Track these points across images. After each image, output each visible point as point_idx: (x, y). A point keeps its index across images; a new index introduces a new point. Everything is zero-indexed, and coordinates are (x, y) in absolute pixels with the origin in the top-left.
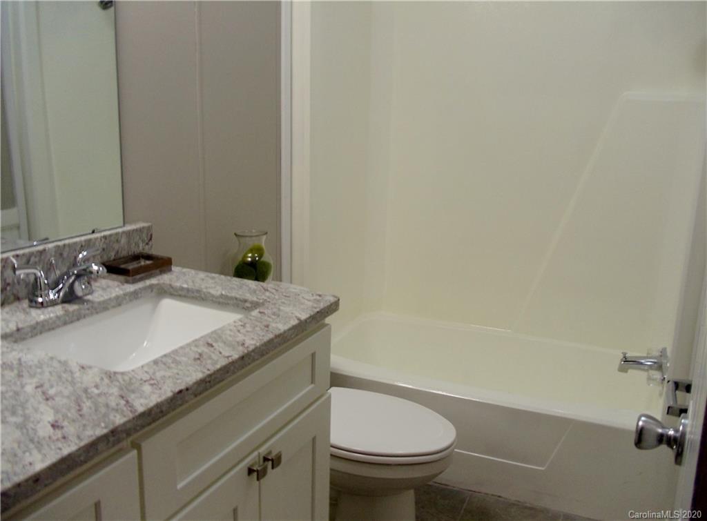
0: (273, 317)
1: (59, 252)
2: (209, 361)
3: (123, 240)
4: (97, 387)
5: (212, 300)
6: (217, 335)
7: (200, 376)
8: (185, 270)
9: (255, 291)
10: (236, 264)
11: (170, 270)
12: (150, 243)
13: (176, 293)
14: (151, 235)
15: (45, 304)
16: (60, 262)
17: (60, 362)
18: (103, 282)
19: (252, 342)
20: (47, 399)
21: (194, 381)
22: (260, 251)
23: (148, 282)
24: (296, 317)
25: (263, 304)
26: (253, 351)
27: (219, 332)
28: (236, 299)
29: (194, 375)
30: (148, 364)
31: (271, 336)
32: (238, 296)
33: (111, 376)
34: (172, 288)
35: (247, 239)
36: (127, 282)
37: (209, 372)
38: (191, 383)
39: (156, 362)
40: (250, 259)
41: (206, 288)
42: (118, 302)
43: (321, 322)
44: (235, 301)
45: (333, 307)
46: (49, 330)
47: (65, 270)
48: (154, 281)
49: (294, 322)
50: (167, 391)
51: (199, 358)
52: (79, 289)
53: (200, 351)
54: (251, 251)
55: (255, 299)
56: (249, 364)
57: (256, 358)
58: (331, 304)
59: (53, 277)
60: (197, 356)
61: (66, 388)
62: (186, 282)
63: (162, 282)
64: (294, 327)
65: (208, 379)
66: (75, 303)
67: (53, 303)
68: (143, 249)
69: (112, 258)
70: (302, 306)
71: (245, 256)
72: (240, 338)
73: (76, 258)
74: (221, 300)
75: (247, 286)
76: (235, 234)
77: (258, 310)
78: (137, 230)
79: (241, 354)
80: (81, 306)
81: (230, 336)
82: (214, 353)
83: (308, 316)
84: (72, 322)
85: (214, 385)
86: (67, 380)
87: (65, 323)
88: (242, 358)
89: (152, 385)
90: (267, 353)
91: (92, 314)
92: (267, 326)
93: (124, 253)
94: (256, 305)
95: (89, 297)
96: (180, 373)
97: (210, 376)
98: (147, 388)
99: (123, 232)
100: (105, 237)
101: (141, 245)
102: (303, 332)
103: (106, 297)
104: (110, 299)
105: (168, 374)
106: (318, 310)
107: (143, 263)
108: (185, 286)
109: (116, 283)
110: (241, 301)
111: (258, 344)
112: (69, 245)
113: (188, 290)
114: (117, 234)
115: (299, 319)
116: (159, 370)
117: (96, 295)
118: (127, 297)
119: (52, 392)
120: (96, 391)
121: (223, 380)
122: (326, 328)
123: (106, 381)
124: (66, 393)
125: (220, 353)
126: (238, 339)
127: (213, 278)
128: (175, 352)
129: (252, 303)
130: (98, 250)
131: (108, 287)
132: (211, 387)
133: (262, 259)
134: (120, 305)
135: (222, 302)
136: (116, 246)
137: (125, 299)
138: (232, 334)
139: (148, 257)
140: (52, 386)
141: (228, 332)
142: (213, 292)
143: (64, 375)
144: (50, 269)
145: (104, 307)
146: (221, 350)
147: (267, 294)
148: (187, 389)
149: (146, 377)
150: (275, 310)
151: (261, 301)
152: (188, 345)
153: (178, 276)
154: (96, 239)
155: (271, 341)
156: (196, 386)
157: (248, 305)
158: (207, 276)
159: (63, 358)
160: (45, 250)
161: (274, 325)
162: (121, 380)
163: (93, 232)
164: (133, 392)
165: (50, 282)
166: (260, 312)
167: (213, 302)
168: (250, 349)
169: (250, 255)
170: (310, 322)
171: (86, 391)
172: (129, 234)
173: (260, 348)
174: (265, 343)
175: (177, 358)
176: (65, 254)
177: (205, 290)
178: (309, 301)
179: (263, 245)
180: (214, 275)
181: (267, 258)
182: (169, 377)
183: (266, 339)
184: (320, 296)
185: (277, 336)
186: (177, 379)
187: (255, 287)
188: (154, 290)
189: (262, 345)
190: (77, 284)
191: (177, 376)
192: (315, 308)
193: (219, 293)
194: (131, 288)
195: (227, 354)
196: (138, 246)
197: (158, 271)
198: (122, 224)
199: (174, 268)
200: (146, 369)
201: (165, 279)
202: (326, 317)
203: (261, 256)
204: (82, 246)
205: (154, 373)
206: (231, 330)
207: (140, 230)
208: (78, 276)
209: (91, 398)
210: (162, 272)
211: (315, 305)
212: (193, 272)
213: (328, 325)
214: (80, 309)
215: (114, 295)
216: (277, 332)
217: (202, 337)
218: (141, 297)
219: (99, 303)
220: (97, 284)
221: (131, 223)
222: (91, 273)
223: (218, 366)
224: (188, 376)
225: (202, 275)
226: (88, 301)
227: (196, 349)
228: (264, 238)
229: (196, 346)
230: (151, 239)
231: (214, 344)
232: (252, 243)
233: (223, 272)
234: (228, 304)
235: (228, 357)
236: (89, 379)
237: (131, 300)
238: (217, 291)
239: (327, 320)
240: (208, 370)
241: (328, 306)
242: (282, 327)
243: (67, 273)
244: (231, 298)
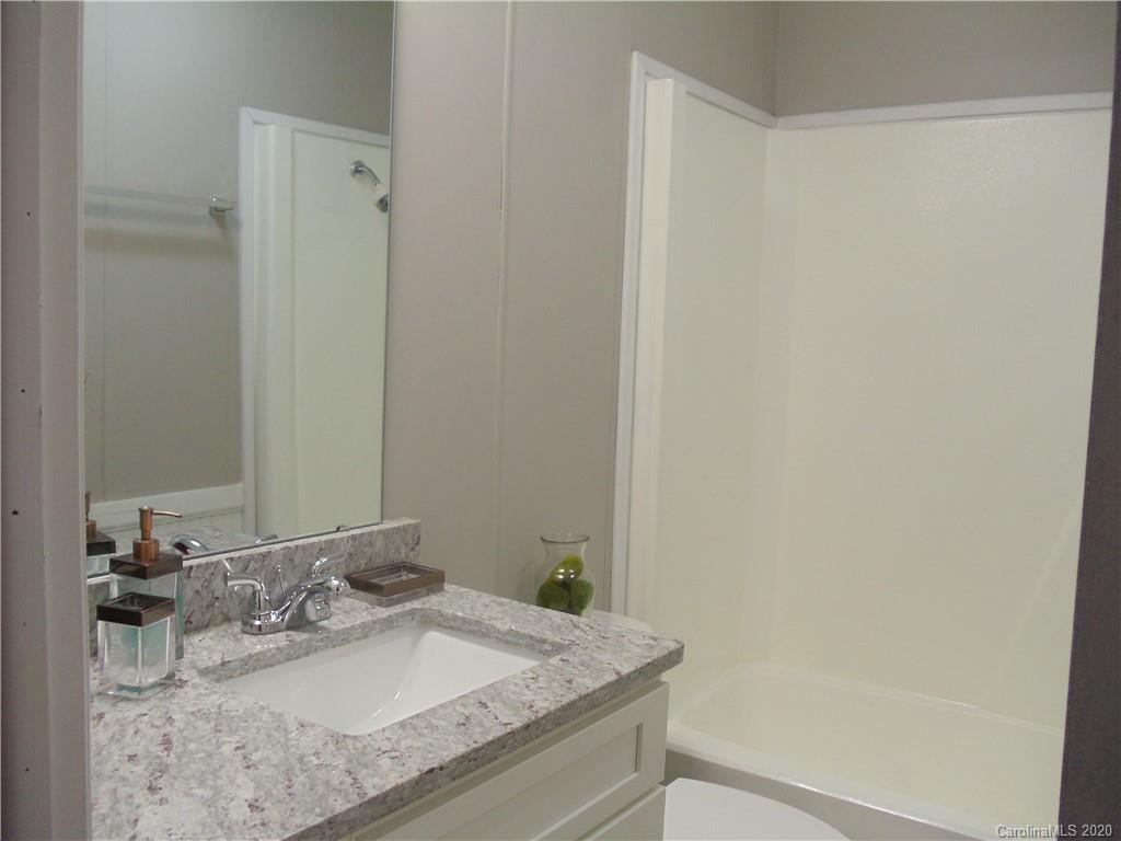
0: (581, 668)
1: (289, 556)
2: (478, 729)
3: (379, 543)
4: (316, 754)
5: (497, 638)
6: (494, 691)
7: (462, 750)
8: (462, 590)
9: (559, 628)
10: (541, 583)
11: (441, 589)
12: (417, 548)
13: (445, 624)
14: (419, 537)
15: (263, 631)
16: (289, 572)
17: (272, 713)
18: (347, 602)
19: (545, 704)
20: (248, 767)
21: (452, 756)
22: (576, 564)
23: (409, 606)
24: (614, 669)
25: (569, 647)
26: (544, 718)
27: (499, 686)
28: (531, 637)
29: (455, 747)
30: (391, 727)
31: (573, 696)
32: (534, 634)
33: (339, 740)
34: (442, 615)
35: (559, 546)
36: (380, 604)
37: (475, 745)
38: (447, 759)
39: (402, 725)
40: (561, 577)
41: (491, 619)
42: (366, 631)
43: (656, 678)
44: (530, 642)
45: (673, 658)
46: (266, 666)
47: (295, 582)
48: (416, 604)
49: (611, 677)
50: (413, 770)
51: (465, 723)
52: (312, 611)
53: (467, 713)
54: (564, 564)
55: (558, 639)
56: (537, 737)
57: (550, 728)
58: (670, 654)
59: (277, 591)
60: (462, 721)
61: (275, 753)
62: (462, 609)
63: (427, 606)
64: (609, 685)
65: (472, 756)
66: (305, 632)
67: (275, 629)
68: (406, 557)
69: (362, 568)
70: (626, 654)
71: (555, 572)
72: (528, 696)
73: (311, 565)
74: (509, 638)
75: (550, 619)
76: (543, 539)
77: (559, 657)
78: (399, 528)
79: (526, 721)
80: (313, 636)
81: (514, 693)
82: (486, 716)
83: (633, 669)
84: (298, 657)
85: (483, 765)
86: (279, 742)
87: (289, 659)
88: (527, 727)
89: (393, 758)
90: (566, 722)
91: (327, 647)
92: (570, 682)
93: (379, 561)
94: (558, 648)
95: (324, 623)
96: (435, 743)
97: (477, 750)
98: (385, 762)
99: (379, 531)
100: (354, 537)
101: (403, 551)
102: (623, 692)
103: (348, 625)
104: (353, 627)
105: (417, 744)
106: (649, 661)
107: (405, 576)
108: (460, 614)
109: (365, 605)
110: (538, 641)
111: (552, 708)
112: (303, 547)
113: (464, 620)
114: (371, 533)
115: (618, 673)
116: (406, 738)
117: (334, 620)
118: (377, 626)
119: (255, 757)
120: (316, 762)
121: (496, 758)
122: (661, 688)
123: (331, 747)
124: (275, 760)
125: (497, 718)
126: (524, 699)
127: (502, 604)
128: (432, 711)
129: (553, 644)
130: (341, 556)
131: (353, 609)
132: (477, 768)
133: (580, 578)
134: (366, 637)
135: (512, 641)
136: (368, 550)
137: (375, 629)
138: (517, 689)
139: (412, 569)
140: (257, 750)
141: (512, 687)
142: (498, 625)
143: (276, 734)
144: (274, 580)
145: (343, 638)
146: (498, 715)
147: (577, 632)
148: (441, 768)
149: (386, 746)
150: (584, 658)
151: (567, 643)
152: (452, 702)
153: (452, 600)
154: (342, 539)
155: (571, 705)
156: (454, 764)
157: (546, 647)
158: (493, 601)
159: (278, 710)
160: (269, 552)
161: (580, 680)
162: (351, 747)
163: (338, 530)
164: (366, 766)
165: (274, 596)
166: (563, 661)
167: (499, 640)
168: (541, 715)
169: (562, 571)
170: (636, 678)
171: (301, 759)
172: (386, 534)
173: (555, 713)
174: (563, 706)
175: (433, 721)
176: (297, 561)
177: (487, 622)
178: (637, 646)
179: (582, 556)
180: (503, 600)
181: (587, 576)
182: (419, 748)
183: (565, 701)
184: (655, 639)
185: (581, 698)
186: (430, 752)
187: (559, 621)
188: (417, 618)
189: (559, 710)
190: (309, 602)
191: (430, 748)
192: (645, 658)
193: (507, 627)
194: (383, 613)
195: (506, 721)
196: (400, 553)
197: (424, 590)
198: (379, 520)
199: (447, 586)
200: (387, 734)
201: (433, 602)
202: (661, 672)
203: (578, 572)
204: (321, 549)
205: (398, 741)
206: (516, 684)
207: (404, 529)
208: (311, 593)
209: (306, 771)
210: (431, 592)
211: (646, 654)
212: (474, 593)
213: (664, 683)
214: (309, 640)
215: (358, 622)
216: (584, 692)
217: (473, 692)
218: (397, 626)
219: (337, 632)
220: (338, 605)
221: (393, 518)
222: (329, 589)
223: (490, 738)
224: (445, 749)
225: (486, 598)
226: (323, 628)
227: (462, 710)
228: (584, 546)
229: (463, 705)
230: (418, 543)
231: (489, 704)
232: (564, 552)
233: (521, 597)
234: (519, 644)
235: (506, 724)
236: (308, 742)
237: (382, 631)
238: (504, 624)
239: (666, 676)
240: (476, 742)
241: (665, 656)
242: (588, 683)
243: (297, 589)
244: (524, 636)
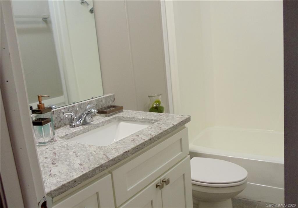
0: (163, 124)
1: (80, 106)
2: (137, 141)
3: (104, 101)
4: (95, 152)
5: (139, 121)
6: (141, 132)
7: (133, 146)
8: (128, 111)
9: (156, 116)
10: (150, 108)
11: (122, 111)
12: (114, 101)
13: (125, 120)
14: (114, 98)
15: (76, 126)
16: (80, 110)
17: (81, 144)
18: (97, 117)
19: (154, 134)
20: (77, 156)
21: (131, 148)
22: (159, 102)
23: (114, 116)
24: (172, 124)
25: (159, 120)
26: (154, 137)
27: (142, 131)
28: (148, 119)
30: (114, 144)
31: (162, 131)
32: (149, 118)
33: (100, 148)
34: (123, 117)
35: (153, 97)
36: (106, 117)
37: (137, 145)
38: (130, 149)
39: (117, 143)
40: (155, 106)
41: (137, 116)
42: (103, 124)
43: (183, 126)
44: (148, 120)
45: (188, 120)
46: (77, 135)
47: (82, 113)
48: (116, 115)
49: (171, 126)
50: (121, 152)
51: (134, 140)
52: (88, 119)
53: (134, 138)
54: (155, 102)
55: (156, 119)
56: (153, 142)
57: (156, 140)
58: (187, 119)
59: (78, 116)
60: (133, 140)
61: (84, 153)
62: (129, 115)
63: (119, 115)
64: (171, 128)
65: (136, 148)
66: (87, 125)
67: (78, 125)
68: (112, 104)
69: (100, 108)
70: (175, 120)
71: (153, 105)
72: (150, 132)
73: (86, 108)
74: (143, 120)
75: (153, 114)
76: (148, 96)
77: (157, 122)
78: (109, 96)
79: (150, 138)
80: (89, 126)
81: (146, 132)
82: (139, 138)
83: (177, 123)
84: (86, 132)
85: (140, 150)
86: (84, 150)
87: (84, 133)
88: (150, 139)
89: (115, 150)
90: (161, 138)
91: (93, 129)
92: (160, 128)
93: (104, 106)
94: (156, 121)
95: (92, 123)
96: (126, 145)
97: (138, 146)
98: (113, 151)
99: (104, 97)
100: (97, 100)
101: (111, 102)
102: (175, 130)
103: (98, 122)
104: (100, 123)
105: (121, 146)
106: (181, 121)
107: (112, 109)
108: (129, 116)
109: (102, 117)
110: (150, 120)
111: (156, 134)
112: (83, 103)
113: (130, 118)
114: (101, 98)
115: (173, 124)
116: (118, 145)
117: (94, 122)
118: (106, 122)
119: (79, 154)
120: (95, 153)
121: (143, 148)
122: (185, 129)
123: (98, 150)
124: (84, 154)
125: (142, 138)
126: (149, 133)
127: (139, 113)
128: (124, 139)
129: (154, 120)
130: (94, 104)
131: (99, 119)
132: (138, 151)
133: (160, 106)
134: (104, 125)
135: (143, 121)
136: (101, 103)
137: (105, 123)
138: (146, 131)
139: (114, 107)
140: (79, 152)
141: (145, 131)
142: (139, 117)
143: (83, 149)
144: (77, 113)
145: (97, 126)
146: (142, 137)
147: (161, 117)
148: (129, 151)
149: (113, 148)
150: (164, 122)
151: (158, 119)
152: (129, 136)
153: (126, 113)
154: (94, 100)
155: (161, 133)
156: (132, 150)
158: (137, 112)
159: (82, 143)
160: (74, 106)
161: (163, 127)
162: (104, 149)
163: (92, 98)
164: (108, 153)
165: (77, 117)
166: (158, 123)
167: (140, 122)
168: (153, 136)
169: (155, 104)
170: (178, 126)
171: (91, 153)
172: (106, 98)
173: (157, 136)
174: (159, 134)
175: (125, 141)
176: (82, 107)
177: (136, 117)
178: (178, 118)
179: (160, 100)
180: (140, 112)
181: (162, 105)
182: (122, 147)
183: (160, 132)
184: (182, 116)
185: (164, 131)
186: (125, 148)
187: (156, 115)
188: (117, 119)
189: (158, 135)
190: (87, 117)
191: (125, 147)
192: (180, 120)
193: (142, 118)
194: (107, 118)
195: (144, 138)
196: (110, 103)
197: (118, 111)
198: (103, 95)
199: (124, 110)
200: (113, 145)
201: (120, 114)
202: (185, 124)
203: (159, 104)
204: (88, 104)
205: (116, 146)
206: (146, 130)
207: (110, 97)
208: (87, 114)
209: (93, 155)
210: (119, 112)
211: (180, 119)
212: (131, 111)
213: (187, 127)
214: (88, 127)
215: (101, 121)
216: (164, 130)
217: (135, 133)
218: (112, 122)
219: (96, 124)
220: (95, 118)
221: (106, 94)
222: (92, 112)
223: (141, 143)
224: (129, 147)
225: (135, 112)
226: (92, 124)
227: (132, 138)
228: (160, 96)
229: (132, 136)
230: (114, 100)
231: (139, 135)
232: (155, 99)
233: (145, 111)
234: (146, 122)
235: (145, 139)
236: (92, 149)
237: (108, 123)
238: (140, 117)
239: (187, 125)
240: (137, 144)
241: (185, 119)
242: (166, 128)
244: (147, 119)
